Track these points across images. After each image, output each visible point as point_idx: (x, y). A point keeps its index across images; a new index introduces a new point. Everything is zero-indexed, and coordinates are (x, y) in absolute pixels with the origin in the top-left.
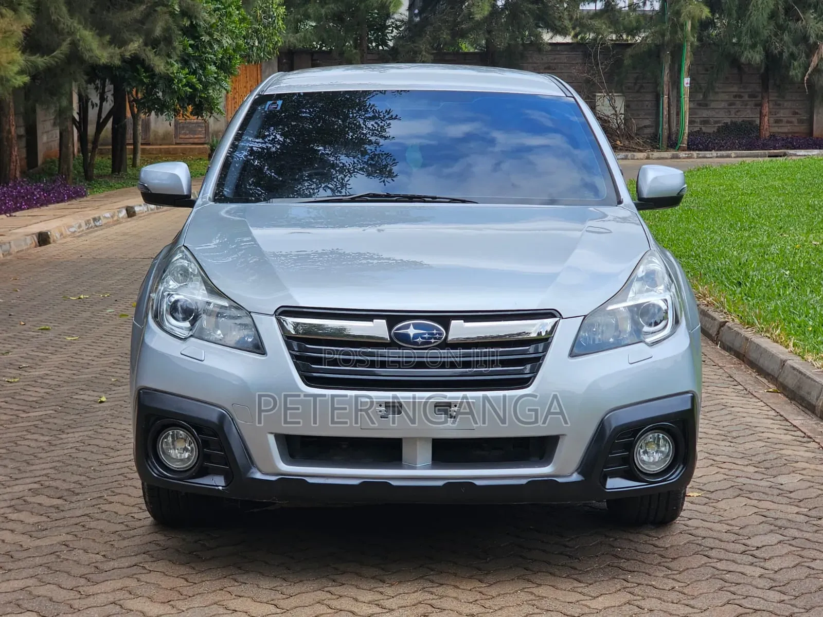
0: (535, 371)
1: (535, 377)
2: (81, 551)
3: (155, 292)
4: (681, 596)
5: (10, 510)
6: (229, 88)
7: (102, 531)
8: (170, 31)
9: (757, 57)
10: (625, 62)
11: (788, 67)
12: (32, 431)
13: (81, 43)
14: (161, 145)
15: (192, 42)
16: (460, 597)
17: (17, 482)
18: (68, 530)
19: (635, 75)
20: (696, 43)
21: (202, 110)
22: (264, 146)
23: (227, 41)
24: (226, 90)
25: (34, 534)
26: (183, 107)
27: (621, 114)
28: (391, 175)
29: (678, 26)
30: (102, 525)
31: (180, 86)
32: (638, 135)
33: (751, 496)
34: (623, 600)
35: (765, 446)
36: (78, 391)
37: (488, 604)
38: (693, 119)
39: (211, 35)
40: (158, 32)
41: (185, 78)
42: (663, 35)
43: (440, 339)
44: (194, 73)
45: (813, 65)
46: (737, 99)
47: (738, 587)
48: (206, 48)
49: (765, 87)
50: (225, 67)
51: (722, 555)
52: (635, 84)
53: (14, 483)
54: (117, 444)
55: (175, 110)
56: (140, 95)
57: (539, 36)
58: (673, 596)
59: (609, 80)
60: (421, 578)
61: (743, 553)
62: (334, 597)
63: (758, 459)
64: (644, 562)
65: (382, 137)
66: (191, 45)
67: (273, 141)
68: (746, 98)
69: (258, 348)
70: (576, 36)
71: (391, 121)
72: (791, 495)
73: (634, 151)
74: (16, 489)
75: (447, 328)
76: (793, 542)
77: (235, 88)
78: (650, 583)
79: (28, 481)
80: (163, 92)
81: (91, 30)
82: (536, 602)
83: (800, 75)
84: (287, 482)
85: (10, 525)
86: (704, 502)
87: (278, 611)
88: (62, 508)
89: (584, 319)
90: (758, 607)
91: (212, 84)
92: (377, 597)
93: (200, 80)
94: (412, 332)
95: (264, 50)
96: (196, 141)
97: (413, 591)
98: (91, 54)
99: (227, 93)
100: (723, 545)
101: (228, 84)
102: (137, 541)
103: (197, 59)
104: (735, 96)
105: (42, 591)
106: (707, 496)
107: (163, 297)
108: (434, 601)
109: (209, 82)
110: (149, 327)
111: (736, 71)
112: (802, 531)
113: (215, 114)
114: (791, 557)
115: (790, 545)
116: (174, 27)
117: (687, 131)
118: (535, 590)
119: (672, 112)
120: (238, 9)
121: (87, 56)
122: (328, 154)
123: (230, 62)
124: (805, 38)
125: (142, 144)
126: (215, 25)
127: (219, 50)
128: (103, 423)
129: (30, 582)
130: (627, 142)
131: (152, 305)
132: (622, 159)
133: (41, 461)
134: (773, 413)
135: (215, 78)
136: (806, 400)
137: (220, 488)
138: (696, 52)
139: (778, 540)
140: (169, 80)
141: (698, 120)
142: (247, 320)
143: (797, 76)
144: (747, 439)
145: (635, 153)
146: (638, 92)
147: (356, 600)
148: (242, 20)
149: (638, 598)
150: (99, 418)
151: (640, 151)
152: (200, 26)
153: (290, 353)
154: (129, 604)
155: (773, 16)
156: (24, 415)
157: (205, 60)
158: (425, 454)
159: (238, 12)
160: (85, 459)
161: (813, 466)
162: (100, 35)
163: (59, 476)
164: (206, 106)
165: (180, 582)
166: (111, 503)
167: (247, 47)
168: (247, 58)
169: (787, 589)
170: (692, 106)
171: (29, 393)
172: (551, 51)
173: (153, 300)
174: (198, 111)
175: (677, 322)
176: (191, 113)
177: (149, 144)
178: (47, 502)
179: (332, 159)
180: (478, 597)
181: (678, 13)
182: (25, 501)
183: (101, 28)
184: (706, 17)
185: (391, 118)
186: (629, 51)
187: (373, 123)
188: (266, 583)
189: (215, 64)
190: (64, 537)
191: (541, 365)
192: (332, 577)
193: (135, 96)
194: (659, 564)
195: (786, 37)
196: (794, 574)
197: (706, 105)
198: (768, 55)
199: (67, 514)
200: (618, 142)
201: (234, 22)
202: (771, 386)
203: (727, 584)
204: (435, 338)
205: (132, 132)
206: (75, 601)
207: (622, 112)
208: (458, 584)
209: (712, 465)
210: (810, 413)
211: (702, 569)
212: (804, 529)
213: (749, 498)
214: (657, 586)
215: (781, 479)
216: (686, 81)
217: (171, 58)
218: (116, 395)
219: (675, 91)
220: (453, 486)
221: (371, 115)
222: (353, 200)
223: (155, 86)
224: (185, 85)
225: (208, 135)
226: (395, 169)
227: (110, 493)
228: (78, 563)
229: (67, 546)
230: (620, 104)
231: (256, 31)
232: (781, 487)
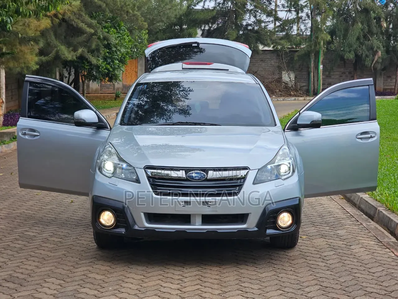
0: (240, 190)
1: (240, 192)
2: (71, 257)
3: (99, 160)
4: (294, 272)
5: (42, 243)
6: (124, 70)
7: (78, 250)
8: (99, 46)
9: (351, 56)
10: (295, 58)
11: (365, 61)
12: (48, 214)
13: (60, 51)
14: (94, 94)
15: (108, 51)
16: (212, 273)
17: (44, 232)
18: (65, 250)
19: (300, 64)
20: (325, 50)
21: (112, 80)
22: (139, 103)
23: (123, 50)
24: (123, 71)
25: (52, 251)
26: (104, 78)
27: (293, 81)
28: (189, 114)
29: (317, 43)
30: (78, 248)
31: (103, 69)
32: (301, 90)
33: (326, 238)
34: (272, 274)
35: (335, 219)
36: (65, 198)
37: (222, 275)
38: (324, 83)
39: (116, 47)
40: (93, 47)
41: (105, 66)
42: (311, 47)
43: (204, 178)
44: (109, 64)
45: (376, 59)
46: (343, 74)
47: (316, 269)
48: (114, 53)
49: (355, 69)
50: (122, 61)
51: (312, 259)
52: (299, 67)
53: (43, 233)
54: (82, 218)
55: (101, 80)
56: (86, 73)
57: (258, 47)
58: (291, 273)
59: (288, 66)
60: (198, 266)
61: (320, 258)
62: (165, 273)
63: (331, 224)
64: (282, 261)
65: (186, 98)
66: (107, 52)
67: (143, 101)
68: (347, 74)
69: (138, 181)
70: (273, 47)
71: (189, 92)
72: (341, 237)
73: (299, 97)
74: (44, 235)
75: (207, 174)
76: (339, 254)
77: (126, 69)
78: (283, 268)
79: (48, 232)
80: (95, 72)
81: (64, 45)
82: (240, 275)
83: (370, 64)
84: (148, 230)
85: (43, 248)
86: (308, 240)
87: (145, 278)
88: (62, 242)
89: (258, 170)
90: (322, 277)
91: (117, 68)
92: (181, 273)
93: (111, 67)
94: (194, 175)
95: (139, 54)
96: (109, 92)
97: (195, 271)
98: (64, 56)
99: (123, 72)
100: (312, 255)
101: (123, 69)
102: (91, 253)
103: (110, 58)
104: (342, 73)
105: (57, 271)
106: (309, 238)
107: (102, 162)
108: (202, 275)
109: (115, 68)
110: (97, 173)
111: (343, 62)
112: (343, 250)
113: (118, 81)
114: (337, 259)
115: (337, 255)
116: (100, 44)
117: (321, 88)
118: (240, 271)
119: (315, 80)
120: (128, 37)
121: (62, 57)
122: (164, 105)
123: (124, 59)
124: (372, 48)
125: (86, 94)
126: (118, 44)
127: (120, 54)
128: (75, 211)
129: (53, 268)
130: (296, 93)
131: (98, 165)
132: (294, 100)
133: (52, 225)
134: (340, 207)
135: (118, 66)
136: (353, 202)
137: (123, 233)
138: (325, 54)
139: (333, 254)
140: (98, 67)
141: (326, 83)
142: (133, 171)
143: (368, 64)
144: (328, 217)
145: (299, 98)
146: (300, 71)
147: (174, 274)
148: (130, 41)
149: (278, 273)
150: (74, 209)
151: (301, 97)
152: (112, 44)
153: (149, 183)
154: (90, 275)
155: (358, 39)
156: (44, 207)
157: (114, 59)
158: (199, 220)
159: (128, 38)
160: (69, 224)
161: (351, 227)
162: (68, 48)
163: (60, 230)
164: (114, 78)
165: (108, 268)
166: (81, 240)
167: (132, 52)
168: (132, 57)
169: (334, 270)
170: (324, 77)
171: (46, 199)
172: (262, 53)
173: (98, 163)
174: (111, 80)
175: (294, 171)
176: (108, 81)
177: (89, 94)
178: (56, 240)
179: (165, 107)
180: (219, 273)
181: (317, 38)
182: (47, 239)
183: (69, 45)
184: (329, 40)
185: (190, 91)
186: (297, 54)
187: (183, 93)
188: (140, 268)
189: (118, 60)
190: (64, 252)
191: (242, 187)
192: (165, 266)
193: (83, 73)
194: (287, 262)
195: (364, 47)
196: (337, 265)
197: (330, 77)
198: (356, 55)
199: (64, 244)
200: (292, 93)
201: (126, 42)
202: (341, 196)
203: (311, 269)
204: (203, 177)
205: (82, 89)
206: (69, 274)
207: (294, 80)
208: (212, 269)
209: (313, 226)
210: (354, 207)
211: (303, 264)
212: (344, 250)
213: (325, 239)
214: (286, 269)
215: (338, 232)
216: (321, 67)
217: (99, 57)
218: (80, 200)
219: (316, 71)
220: (209, 232)
221: (182, 89)
222: (173, 124)
223: (92, 69)
224: (105, 69)
225: (115, 90)
226: (190, 112)
227: (80, 237)
228: (69, 261)
229: (65, 255)
230: (292, 76)
231: (136, 45)
232: (337, 234)
